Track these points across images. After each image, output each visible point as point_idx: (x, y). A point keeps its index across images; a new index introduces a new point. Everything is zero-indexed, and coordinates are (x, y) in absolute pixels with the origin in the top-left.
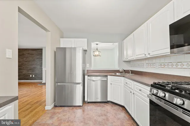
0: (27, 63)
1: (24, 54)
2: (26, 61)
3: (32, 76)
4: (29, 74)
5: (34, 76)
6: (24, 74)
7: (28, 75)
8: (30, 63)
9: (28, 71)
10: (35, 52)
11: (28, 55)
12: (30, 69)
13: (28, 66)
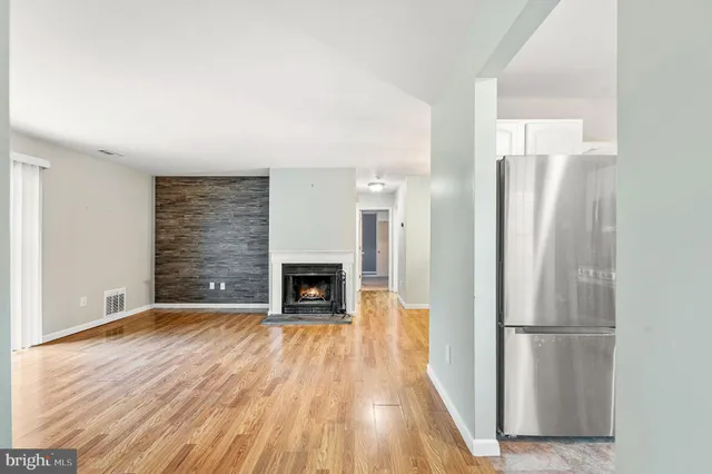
0: (195, 233)
1: (184, 200)
2: (192, 227)
3: (217, 286)
4: (204, 277)
5: (223, 287)
6: (185, 279)
7: (202, 281)
8: (209, 235)
9: (201, 267)
10: (227, 189)
11: (200, 203)
12: (209, 260)
13: (200, 248)
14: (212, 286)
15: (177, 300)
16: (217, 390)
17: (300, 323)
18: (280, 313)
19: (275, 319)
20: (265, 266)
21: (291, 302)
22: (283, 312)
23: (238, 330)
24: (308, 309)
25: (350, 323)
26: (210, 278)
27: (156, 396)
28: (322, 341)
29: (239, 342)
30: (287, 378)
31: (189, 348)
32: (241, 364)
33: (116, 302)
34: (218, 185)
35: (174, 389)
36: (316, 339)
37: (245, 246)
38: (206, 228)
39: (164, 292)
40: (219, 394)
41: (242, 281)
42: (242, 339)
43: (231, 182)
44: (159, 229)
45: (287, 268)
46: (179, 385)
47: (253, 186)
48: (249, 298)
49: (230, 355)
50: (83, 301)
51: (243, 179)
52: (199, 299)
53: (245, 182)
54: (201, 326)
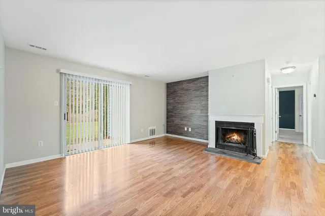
0: (180, 106)
1: (176, 91)
2: (178, 103)
3: (188, 129)
4: (183, 125)
5: (190, 130)
6: (176, 125)
8: (185, 106)
9: (182, 120)
10: (191, 85)
11: (181, 92)
12: (184, 117)
13: (181, 112)
14: (186, 129)
15: (174, 134)
16: (164, 183)
17: (223, 156)
18: (215, 147)
19: (210, 150)
20: (207, 121)
21: (221, 142)
22: (216, 147)
23: (191, 152)
24: (231, 148)
25: (259, 163)
26: (185, 125)
27: (143, 175)
28: (232, 171)
29: (187, 159)
30: (199, 190)
31: (167, 156)
32: (181, 172)
33: (152, 132)
34: (188, 83)
35: (150, 175)
36: (229, 169)
37: (199, 111)
38: (183, 103)
39: (170, 130)
40: (164, 185)
41: (198, 128)
42: (190, 157)
43: (193, 81)
44: (168, 104)
45: (217, 123)
46: (153, 173)
47: (203, 81)
48: (201, 137)
49: (180, 165)
50: (142, 130)
51: (198, 79)
52: (181, 134)
53: (199, 80)
54: (177, 147)
